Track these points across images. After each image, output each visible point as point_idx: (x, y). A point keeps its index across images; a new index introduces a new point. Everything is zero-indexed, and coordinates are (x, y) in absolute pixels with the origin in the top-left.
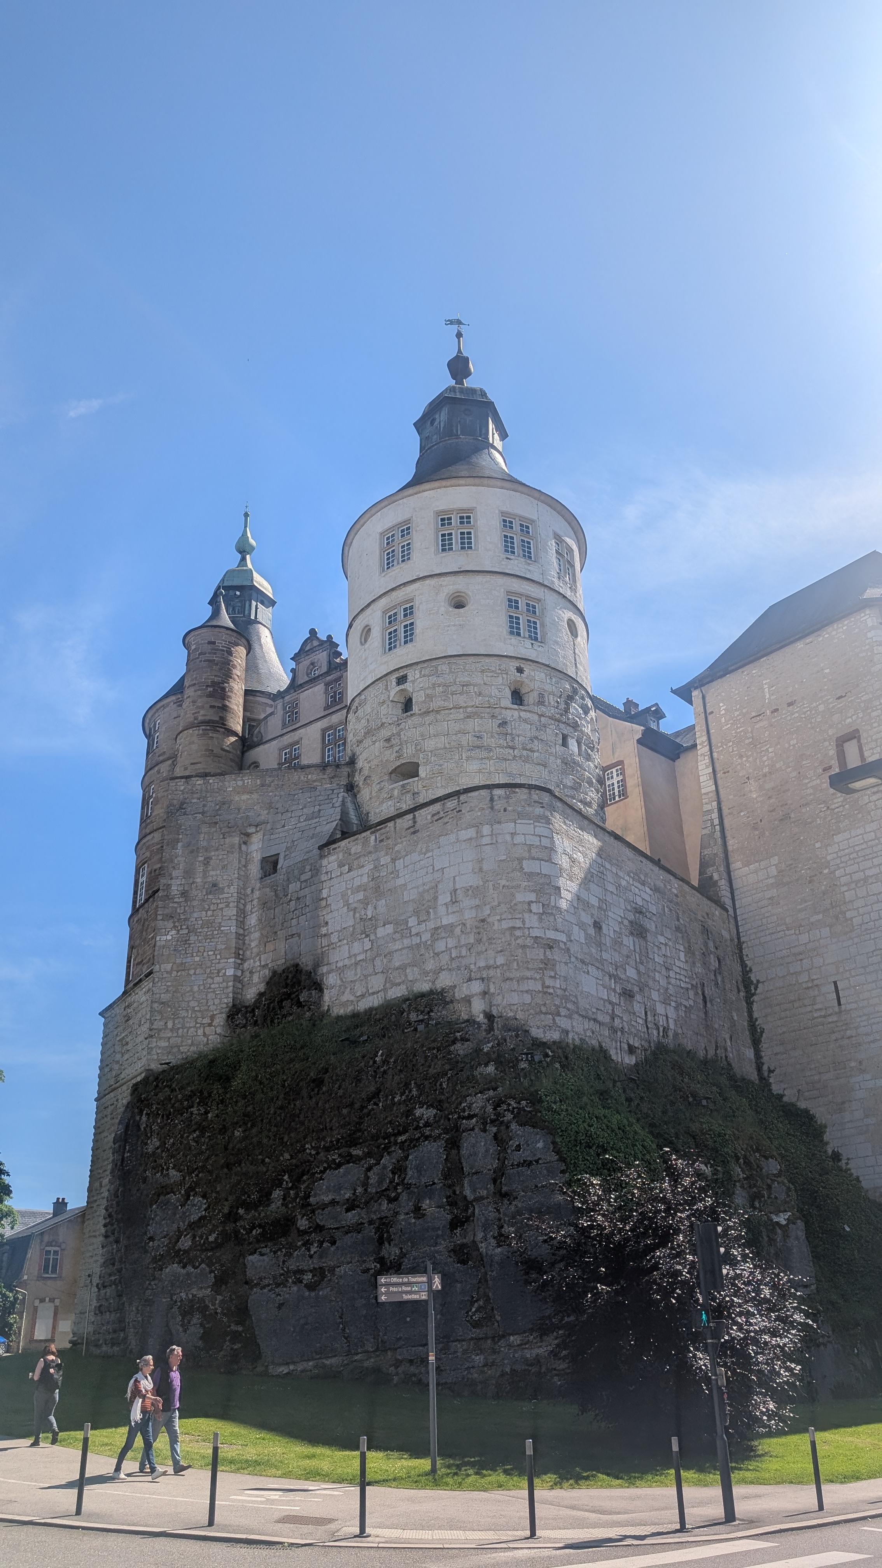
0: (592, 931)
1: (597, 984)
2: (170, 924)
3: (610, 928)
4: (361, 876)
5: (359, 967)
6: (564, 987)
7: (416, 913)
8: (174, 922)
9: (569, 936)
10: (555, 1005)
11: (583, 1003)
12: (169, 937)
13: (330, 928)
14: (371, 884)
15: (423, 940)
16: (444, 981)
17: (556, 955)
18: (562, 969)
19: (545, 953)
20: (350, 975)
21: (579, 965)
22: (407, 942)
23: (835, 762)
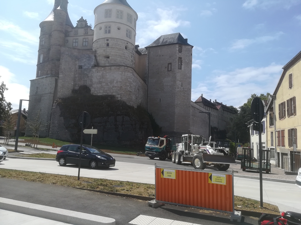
0: (134, 89)
4: (100, 74)
5: (98, 88)
6: (131, 98)
7: (110, 83)
8: (62, 73)
11: (133, 100)
12: (62, 76)
13: (93, 81)
14: (102, 76)
15: (111, 87)
19: (129, 93)
21: (133, 95)
23: (167, 67)
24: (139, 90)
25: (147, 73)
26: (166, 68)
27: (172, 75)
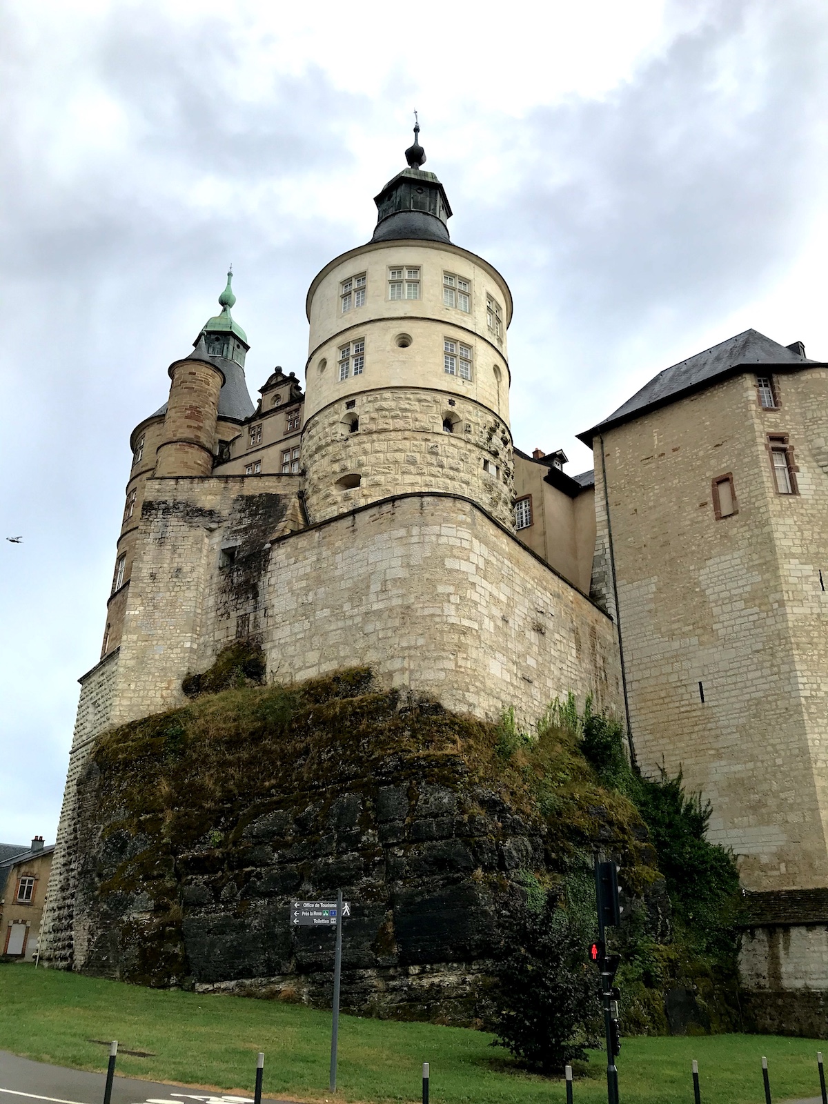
0: (500, 623)
1: (502, 668)
2: (138, 601)
3: (516, 622)
4: (305, 567)
5: (298, 644)
6: (474, 667)
7: (351, 599)
8: (142, 600)
9: (481, 625)
10: (465, 682)
11: (489, 684)
12: (137, 613)
13: (276, 610)
14: (314, 574)
15: (355, 622)
16: (371, 657)
17: (468, 640)
18: (474, 653)
19: (459, 638)
20: (291, 650)
21: (489, 651)
22: (341, 624)
23: (710, 499)
24: (539, 630)
25: (608, 556)
26: (703, 505)
27: (747, 535)
